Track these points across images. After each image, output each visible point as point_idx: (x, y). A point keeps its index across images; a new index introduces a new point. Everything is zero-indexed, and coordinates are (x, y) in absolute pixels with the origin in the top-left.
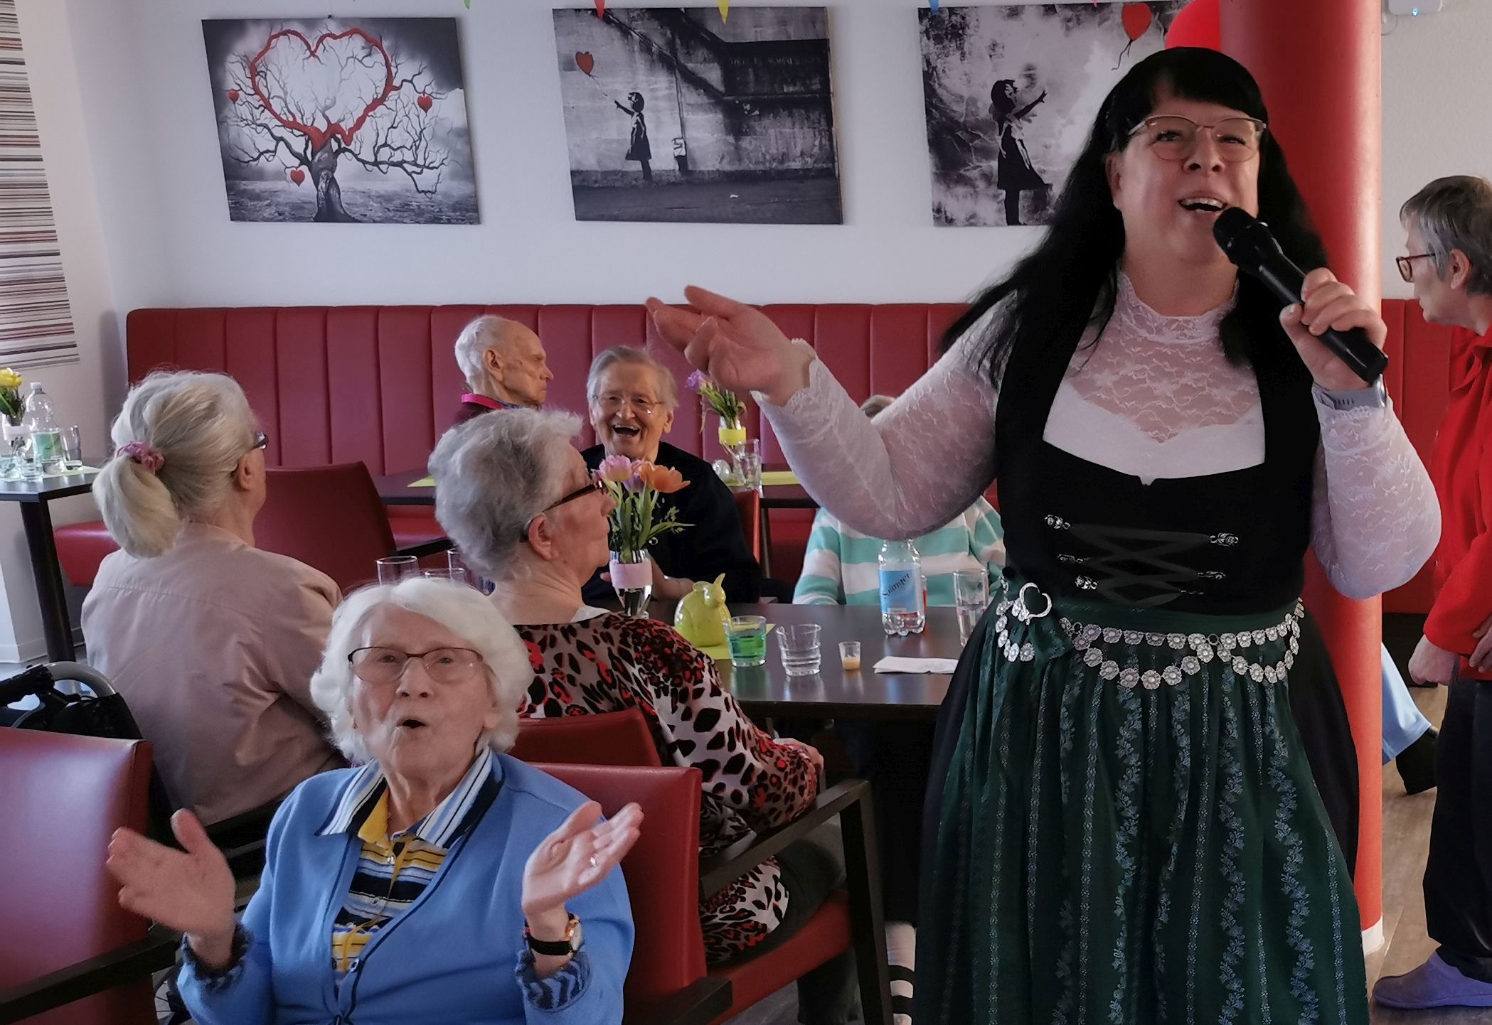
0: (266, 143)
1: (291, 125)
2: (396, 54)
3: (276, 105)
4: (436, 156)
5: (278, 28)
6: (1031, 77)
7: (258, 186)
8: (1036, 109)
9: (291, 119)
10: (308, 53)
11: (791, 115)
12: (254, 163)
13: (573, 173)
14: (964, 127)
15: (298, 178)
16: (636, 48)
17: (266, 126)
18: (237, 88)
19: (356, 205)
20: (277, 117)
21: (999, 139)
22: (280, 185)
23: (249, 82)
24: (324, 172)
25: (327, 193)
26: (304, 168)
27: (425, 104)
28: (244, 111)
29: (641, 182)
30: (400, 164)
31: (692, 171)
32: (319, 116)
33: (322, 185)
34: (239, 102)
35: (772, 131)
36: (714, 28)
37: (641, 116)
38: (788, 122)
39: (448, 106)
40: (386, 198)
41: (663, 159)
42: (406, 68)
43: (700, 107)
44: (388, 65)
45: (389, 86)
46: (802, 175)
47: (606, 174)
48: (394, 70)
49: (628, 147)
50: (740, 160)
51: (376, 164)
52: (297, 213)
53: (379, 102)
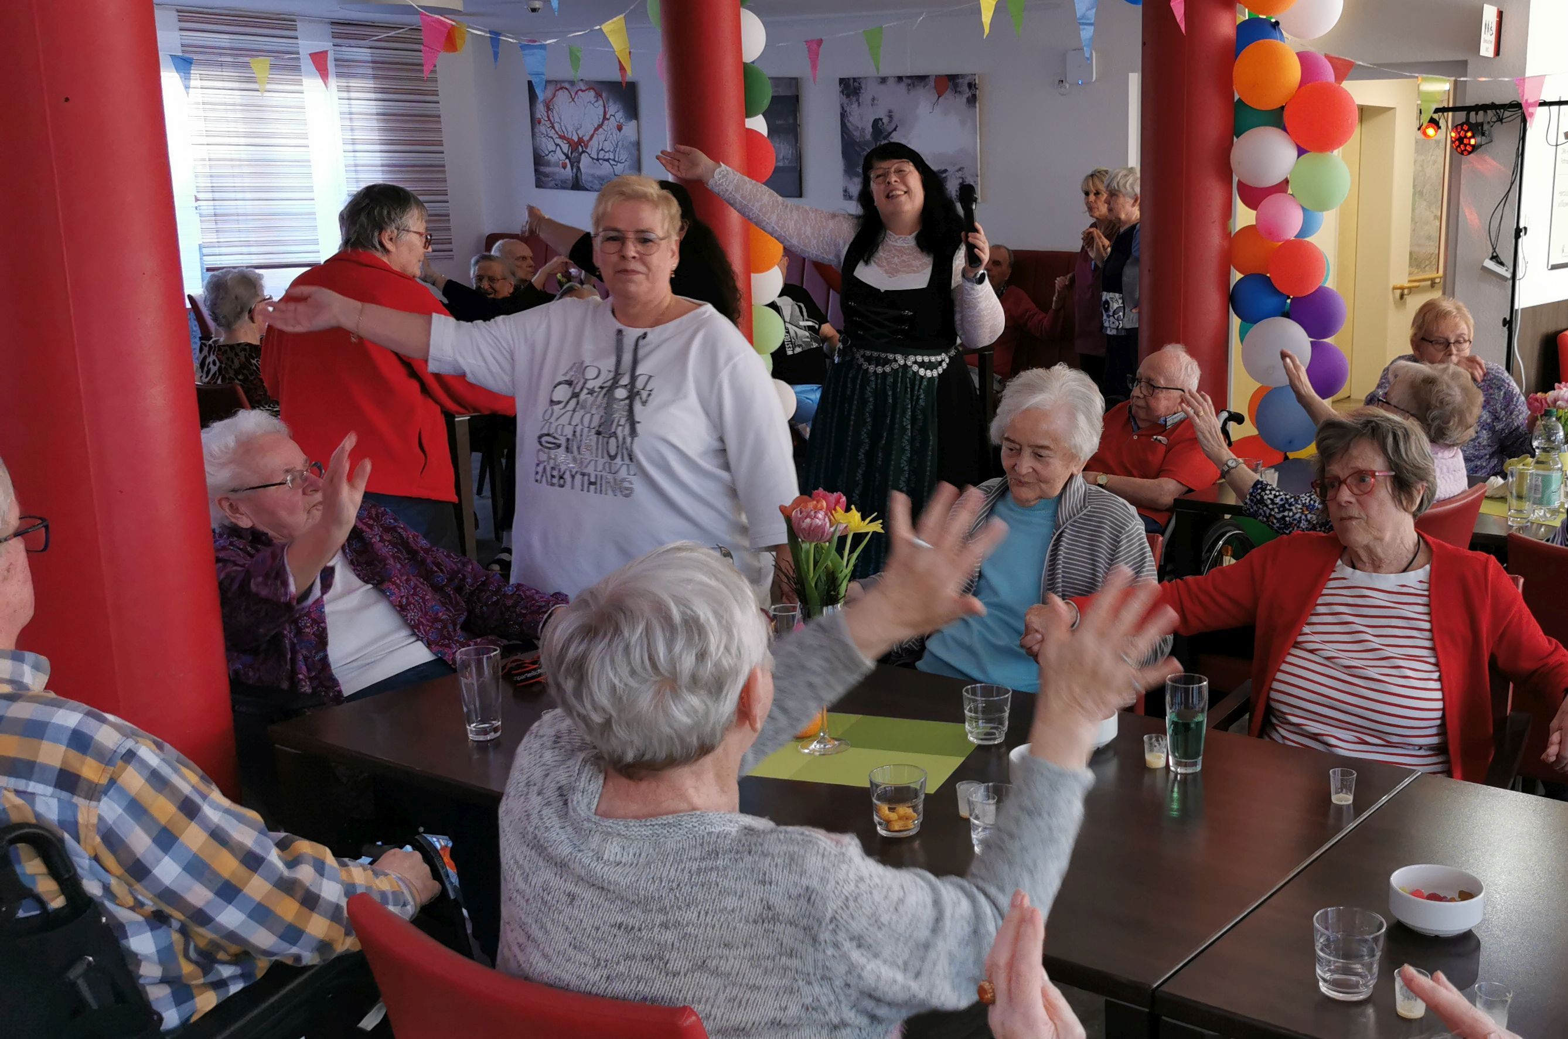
0: (551, 147)
1: (562, 137)
2: (608, 101)
3: (557, 126)
4: (623, 156)
5: (559, 85)
6: (890, 117)
7: (547, 170)
8: (894, 135)
9: (563, 134)
10: (571, 99)
11: (779, 137)
12: (546, 158)
14: (859, 145)
15: (564, 167)
17: (552, 138)
18: (541, 116)
19: (588, 181)
20: (557, 133)
22: (557, 169)
23: (546, 114)
24: (575, 163)
25: (576, 175)
26: (567, 161)
27: (620, 128)
28: (544, 129)
30: (607, 160)
32: (575, 133)
33: (575, 170)
34: (541, 123)
38: (779, 141)
39: (630, 128)
42: (612, 108)
44: (604, 107)
45: (605, 118)
46: (786, 170)
48: (607, 109)
51: (598, 160)
52: (562, 185)
53: (600, 126)
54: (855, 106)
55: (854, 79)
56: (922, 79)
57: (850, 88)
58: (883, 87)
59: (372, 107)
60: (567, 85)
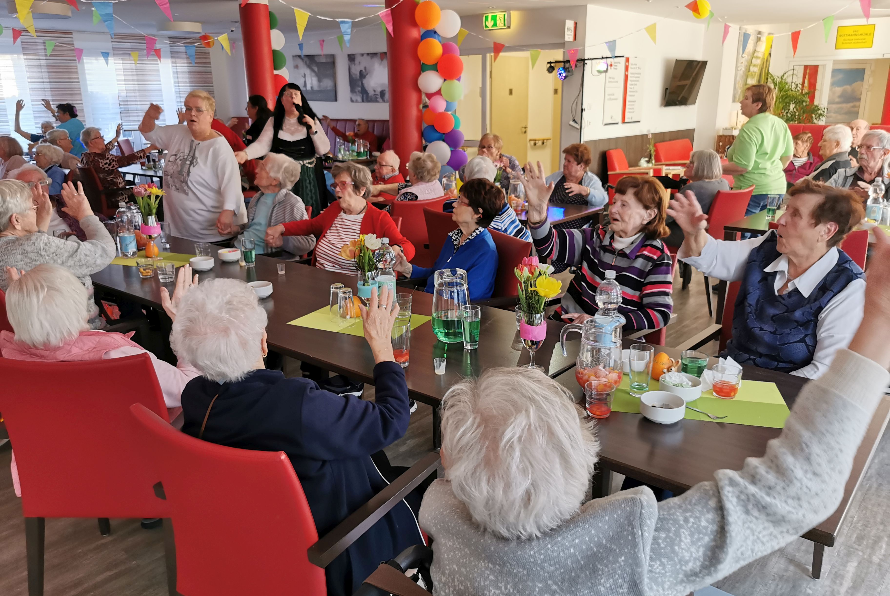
6: (365, 68)
8: (367, 76)
16: (304, 63)
31: (314, 90)
35: (325, 81)
36: (316, 59)
38: (329, 79)
41: (309, 87)
43: (314, 76)
49: (304, 85)
50: (322, 87)
54: (353, 65)
55: (353, 55)
56: (375, 54)
57: (351, 58)
58: (362, 58)
59: (186, 69)
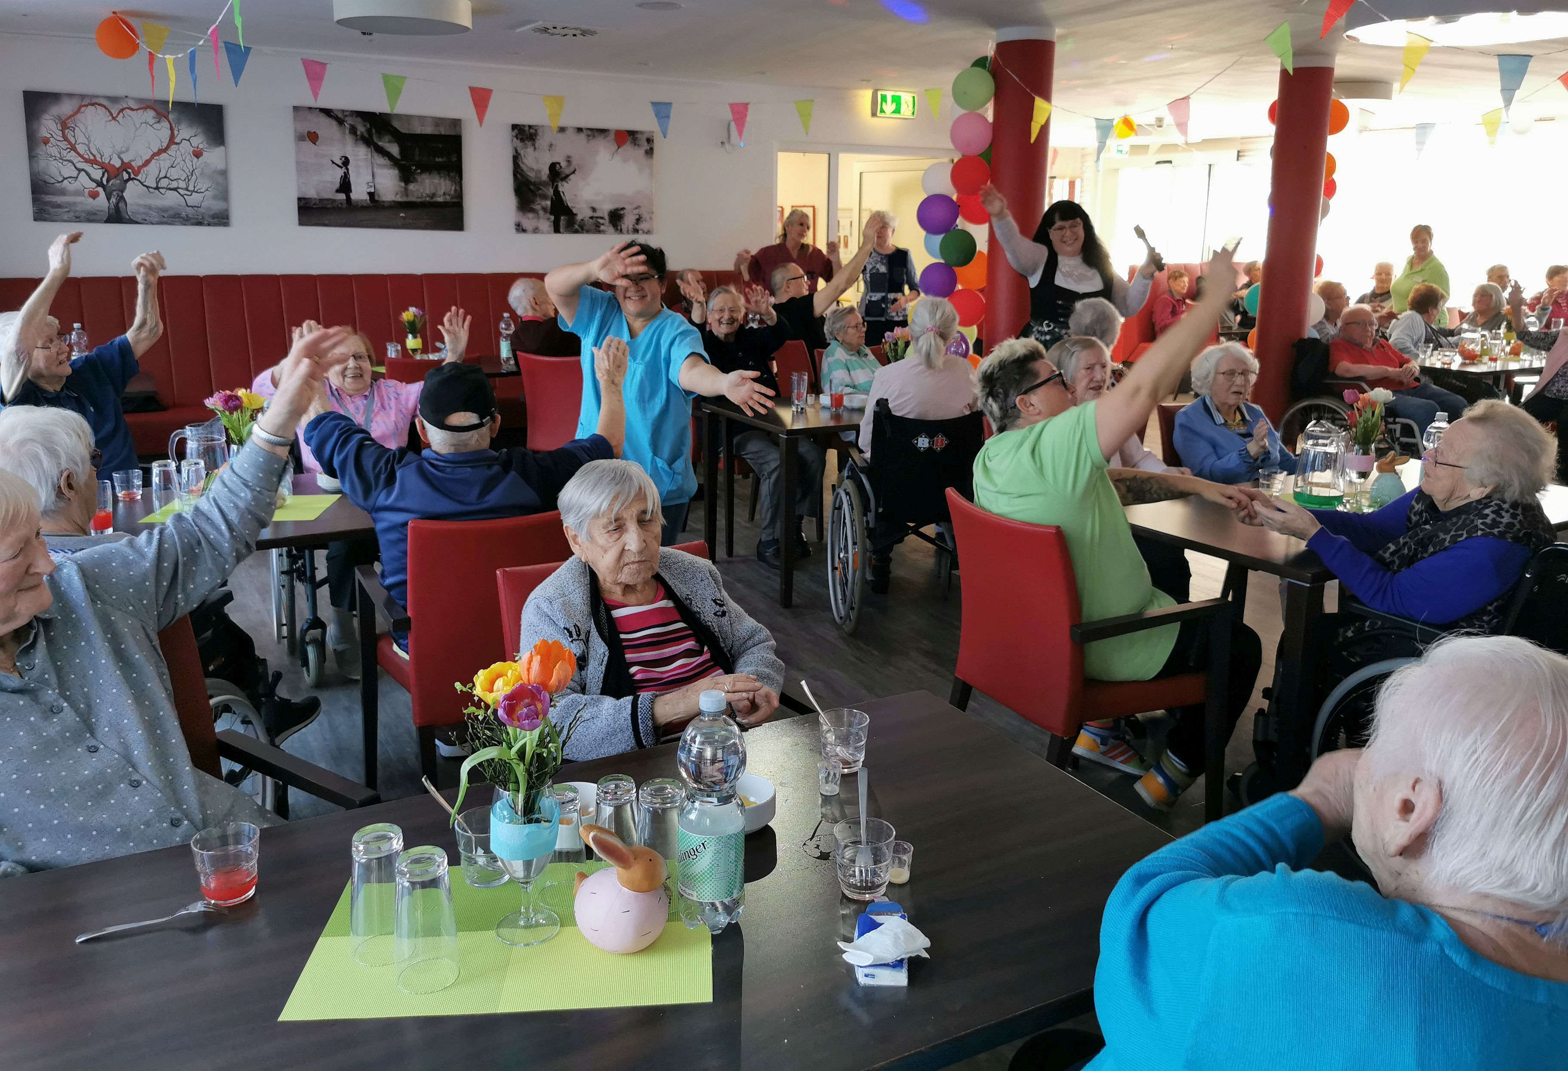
0: (68, 171)
1: (93, 162)
2: (179, 122)
3: (81, 149)
4: (203, 185)
5: (87, 101)
6: (569, 161)
7: (58, 200)
8: (572, 177)
9: (92, 158)
10: (110, 118)
11: (439, 173)
12: (58, 185)
13: (299, 199)
14: (534, 184)
15: (94, 195)
16: (347, 131)
17: (70, 161)
18: (49, 136)
19: (138, 213)
20: (81, 157)
21: (552, 191)
22: (79, 199)
23: (59, 134)
26: (100, 189)
27: (198, 154)
28: (54, 151)
29: (345, 206)
30: (175, 189)
31: (377, 201)
32: (115, 157)
33: (113, 200)
34: (50, 145)
35: (427, 181)
36: (396, 124)
37: (348, 169)
38: (437, 177)
39: (213, 157)
40: (165, 210)
41: (359, 193)
42: (185, 132)
43: (385, 166)
44: (172, 129)
45: (172, 141)
46: (444, 205)
47: (321, 200)
48: (176, 132)
49: (337, 185)
50: (407, 196)
51: (157, 188)
52: (91, 217)
53: (161, 151)
54: (530, 150)
55: (530, 127)
56: (603, 132)
57: (525, 134)
58: (560, 135)
60: (104, 102)
